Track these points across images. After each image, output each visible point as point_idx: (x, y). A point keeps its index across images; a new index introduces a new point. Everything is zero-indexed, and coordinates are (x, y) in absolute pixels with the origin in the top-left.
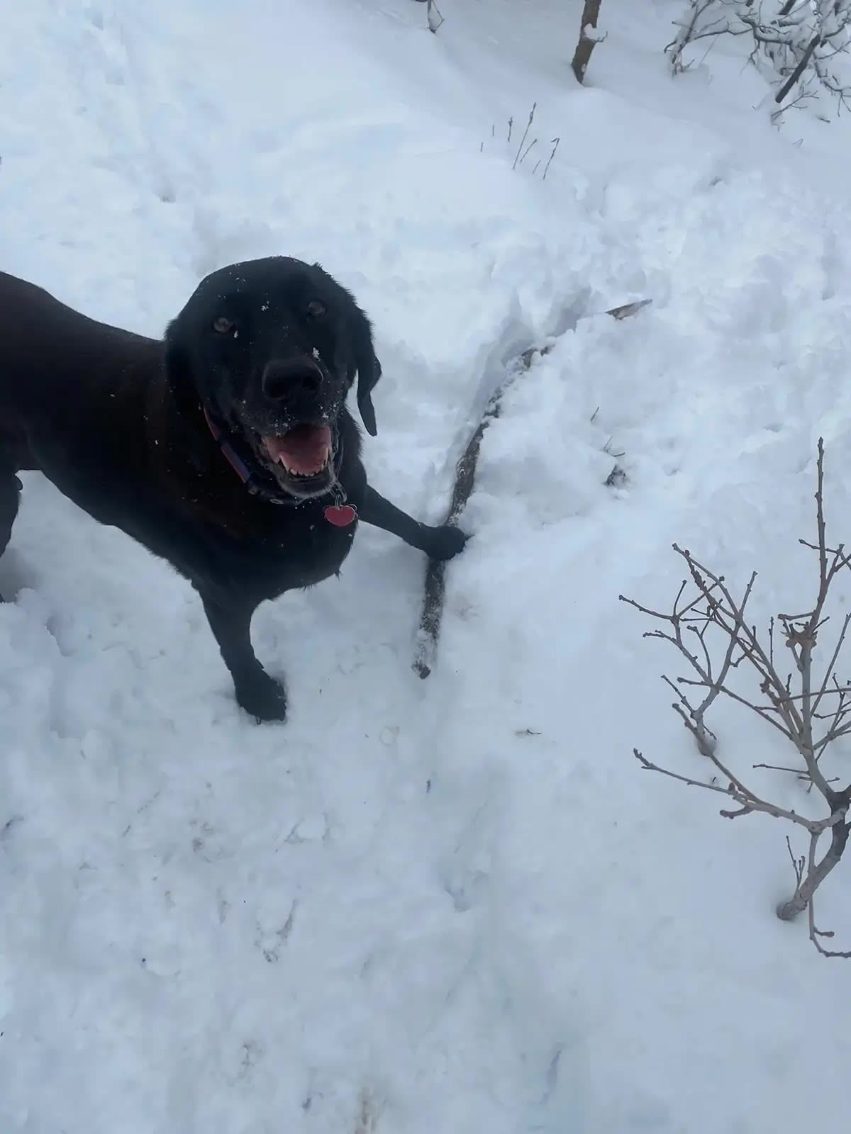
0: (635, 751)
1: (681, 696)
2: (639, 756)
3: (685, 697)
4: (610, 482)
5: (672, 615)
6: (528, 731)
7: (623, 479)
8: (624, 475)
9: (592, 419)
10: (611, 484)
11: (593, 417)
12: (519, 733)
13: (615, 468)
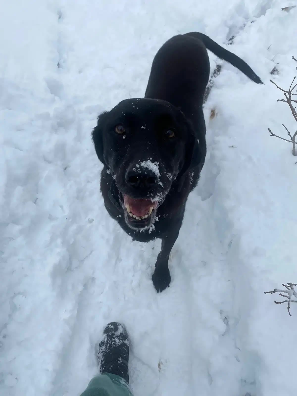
0: (269, 129)
1: (288, 132)
2: (270, 131)
3: (290, 132)
4: (272, 73)
5: (288, 91)
6: (233, 146)
7: (278, 73)
8: (278, 72)
9: (268, 49)
10: (273, 74)
11: (269, 48)
12: (230, 147)
13: (275, 68)
